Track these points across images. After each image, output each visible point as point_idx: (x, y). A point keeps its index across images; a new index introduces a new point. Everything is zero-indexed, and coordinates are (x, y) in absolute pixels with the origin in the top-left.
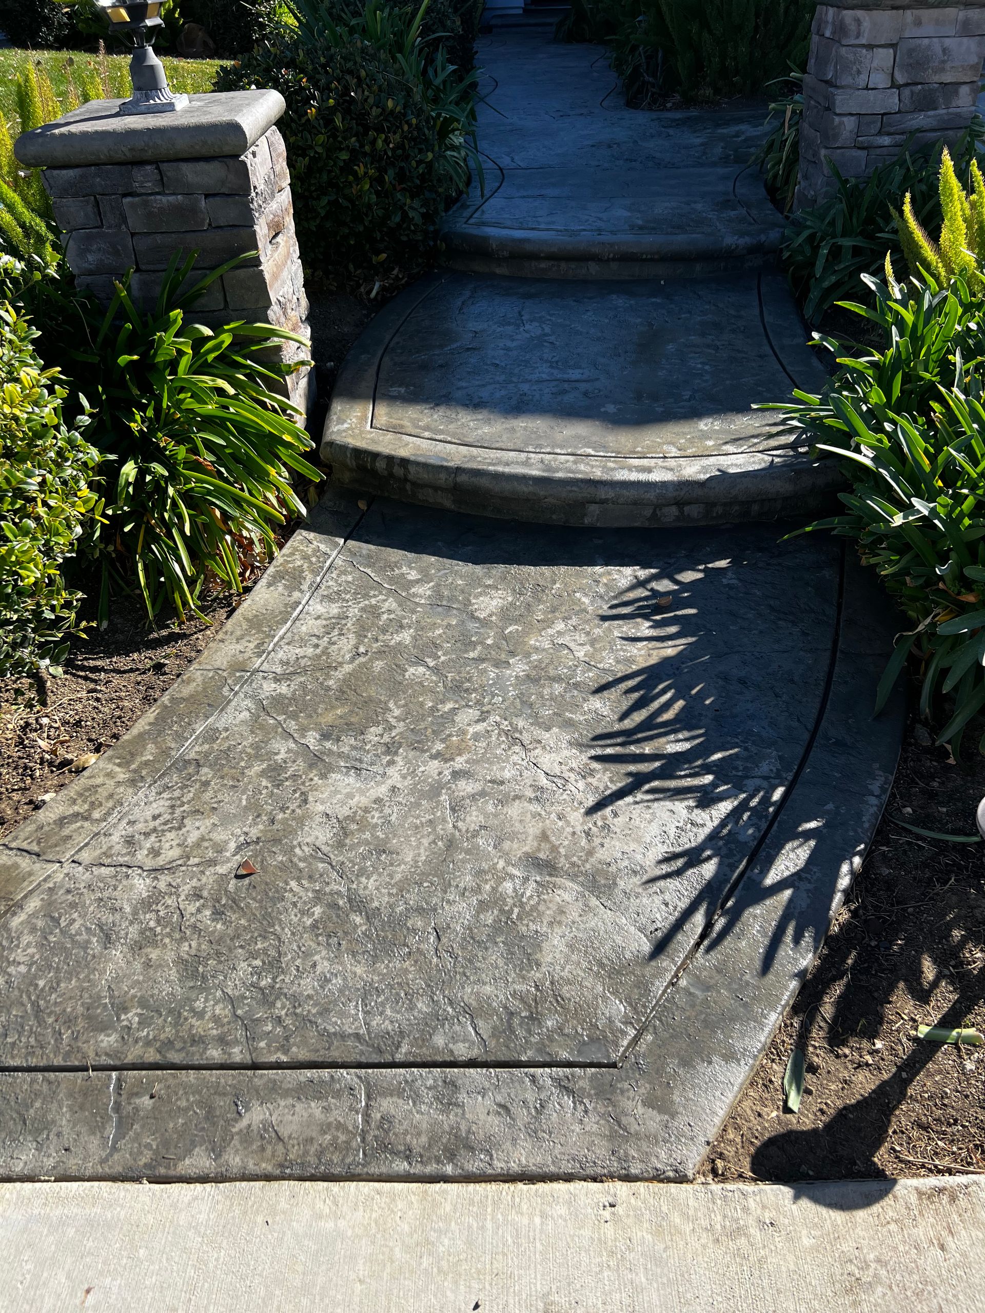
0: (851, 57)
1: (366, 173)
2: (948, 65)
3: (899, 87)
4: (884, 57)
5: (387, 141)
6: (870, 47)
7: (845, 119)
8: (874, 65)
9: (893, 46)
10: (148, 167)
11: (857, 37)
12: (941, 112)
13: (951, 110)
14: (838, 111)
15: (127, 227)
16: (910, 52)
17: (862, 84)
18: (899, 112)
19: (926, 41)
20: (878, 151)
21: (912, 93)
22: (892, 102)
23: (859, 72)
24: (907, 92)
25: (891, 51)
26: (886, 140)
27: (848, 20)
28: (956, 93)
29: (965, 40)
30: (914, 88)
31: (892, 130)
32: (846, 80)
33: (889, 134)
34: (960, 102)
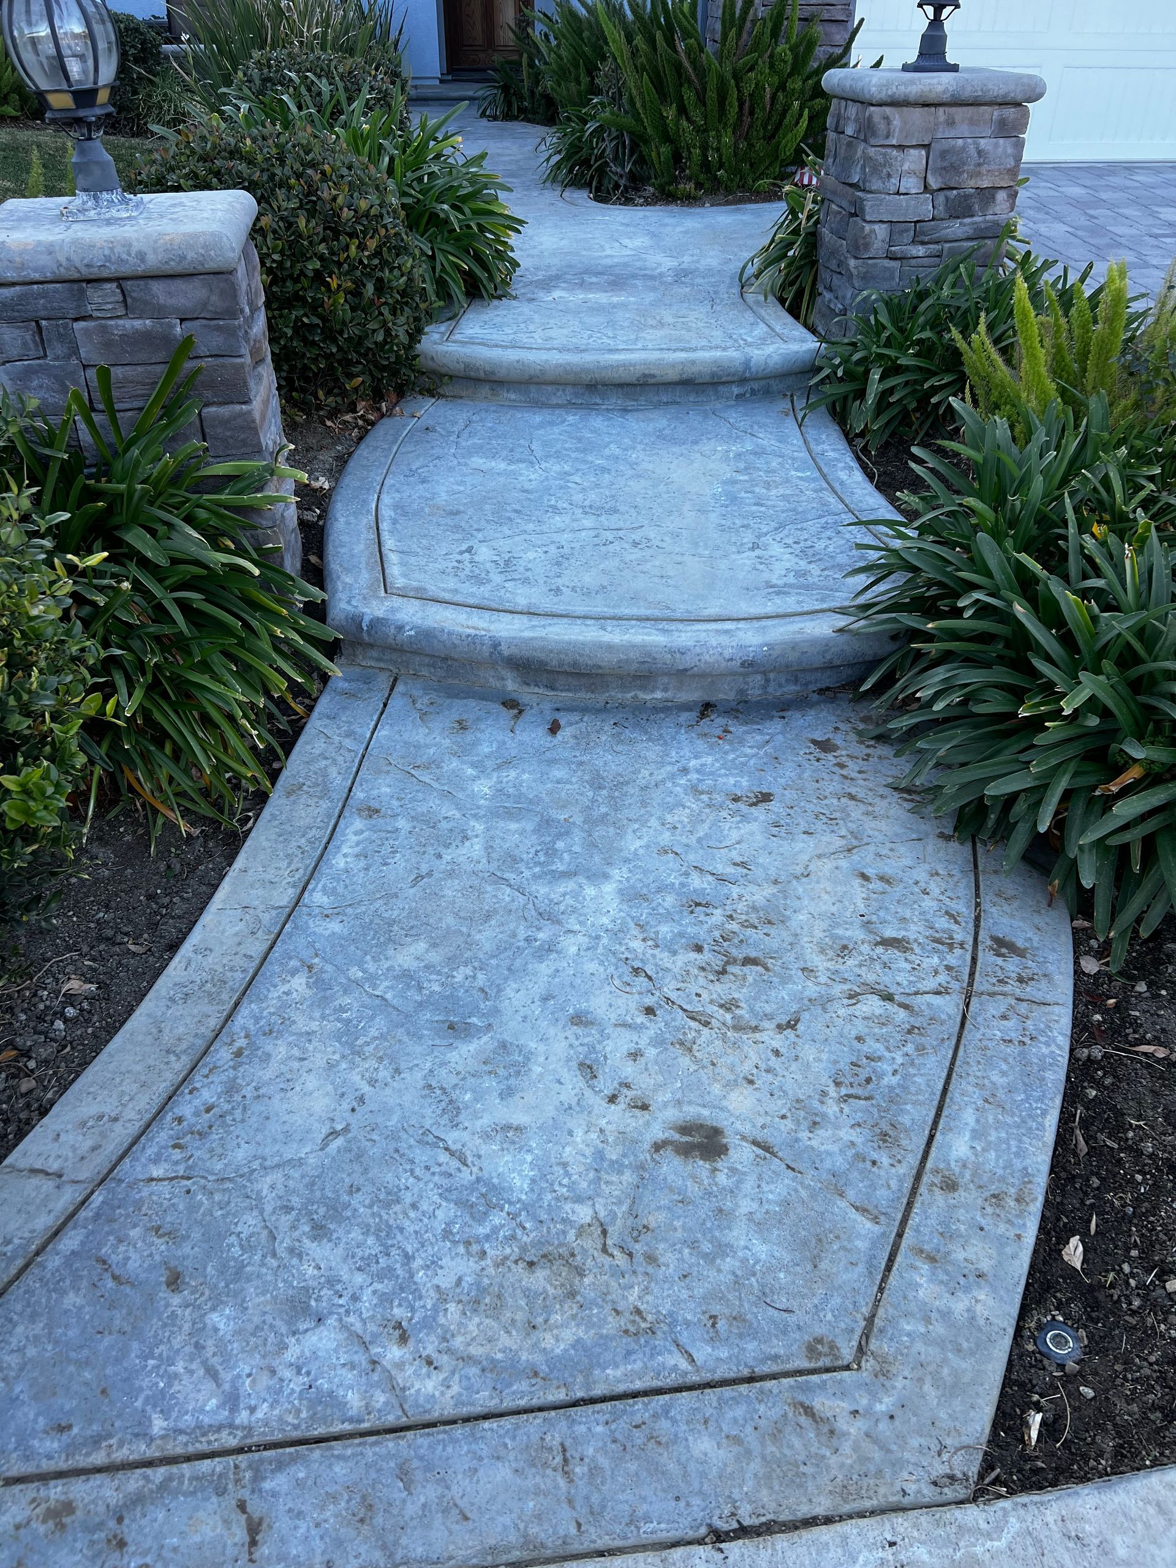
0: (880, 159)
1: (339, 286)
2: (984, 169)
3: (932, 192)
4: (915, 159)
5: (362, 247)
6: (901, 147)
7: (876, 227)
8: (906, 167)
9: (927, 147)
10: (108, 286)
11: (887, 137)
12: (976, 219)
13: (988, 218)
14: (868, 218)
15: (79, 358)
16: (943, 154)
17: (893, 189)
18: (933, 219)
19: (960, 142)
20: (913, 262)
21: (947, 198)
22: (925, 208)
23: (889, 176)
24: (941, 198)
25: (923, 152)
26: (920, 251)
27: (876, 119)
28: (993, 197)
29: (1001, 141)
30: (948, 193)
31: (926, 239)
32: (876, 184)
33: (923, 243)
34: (997, 209)
